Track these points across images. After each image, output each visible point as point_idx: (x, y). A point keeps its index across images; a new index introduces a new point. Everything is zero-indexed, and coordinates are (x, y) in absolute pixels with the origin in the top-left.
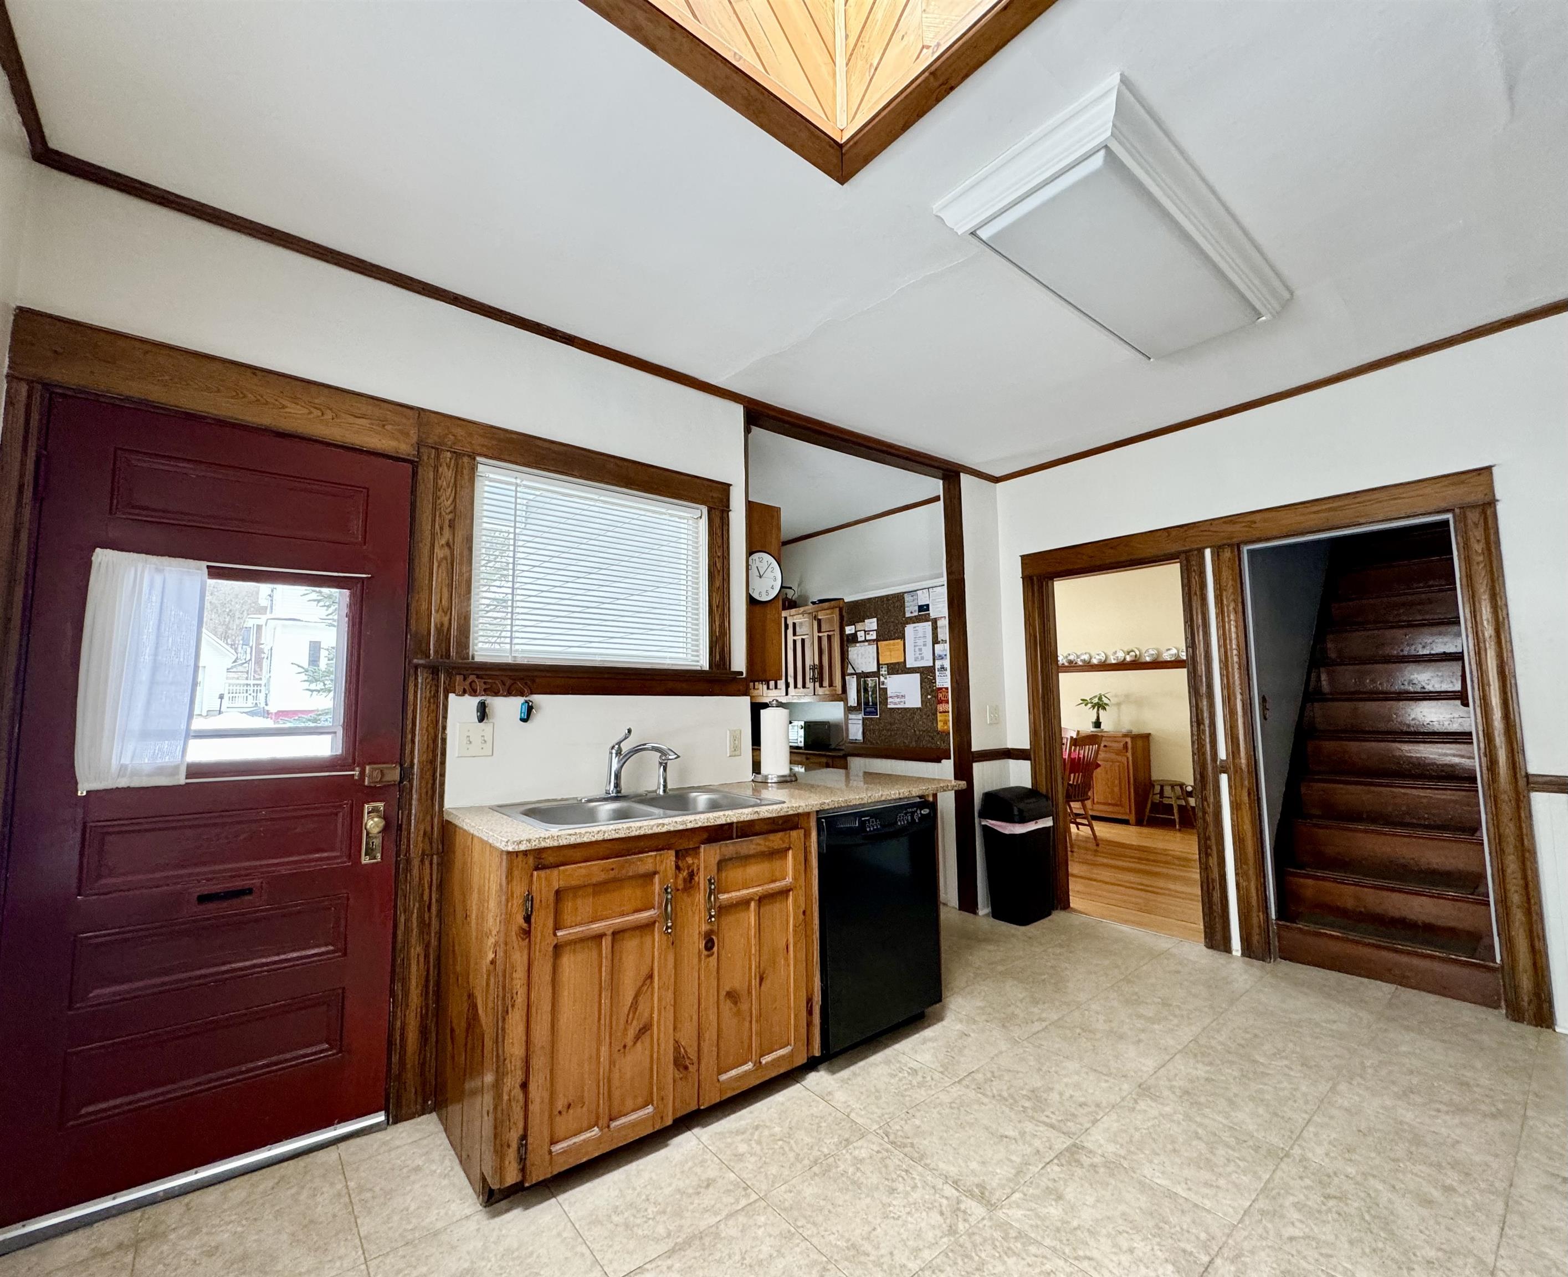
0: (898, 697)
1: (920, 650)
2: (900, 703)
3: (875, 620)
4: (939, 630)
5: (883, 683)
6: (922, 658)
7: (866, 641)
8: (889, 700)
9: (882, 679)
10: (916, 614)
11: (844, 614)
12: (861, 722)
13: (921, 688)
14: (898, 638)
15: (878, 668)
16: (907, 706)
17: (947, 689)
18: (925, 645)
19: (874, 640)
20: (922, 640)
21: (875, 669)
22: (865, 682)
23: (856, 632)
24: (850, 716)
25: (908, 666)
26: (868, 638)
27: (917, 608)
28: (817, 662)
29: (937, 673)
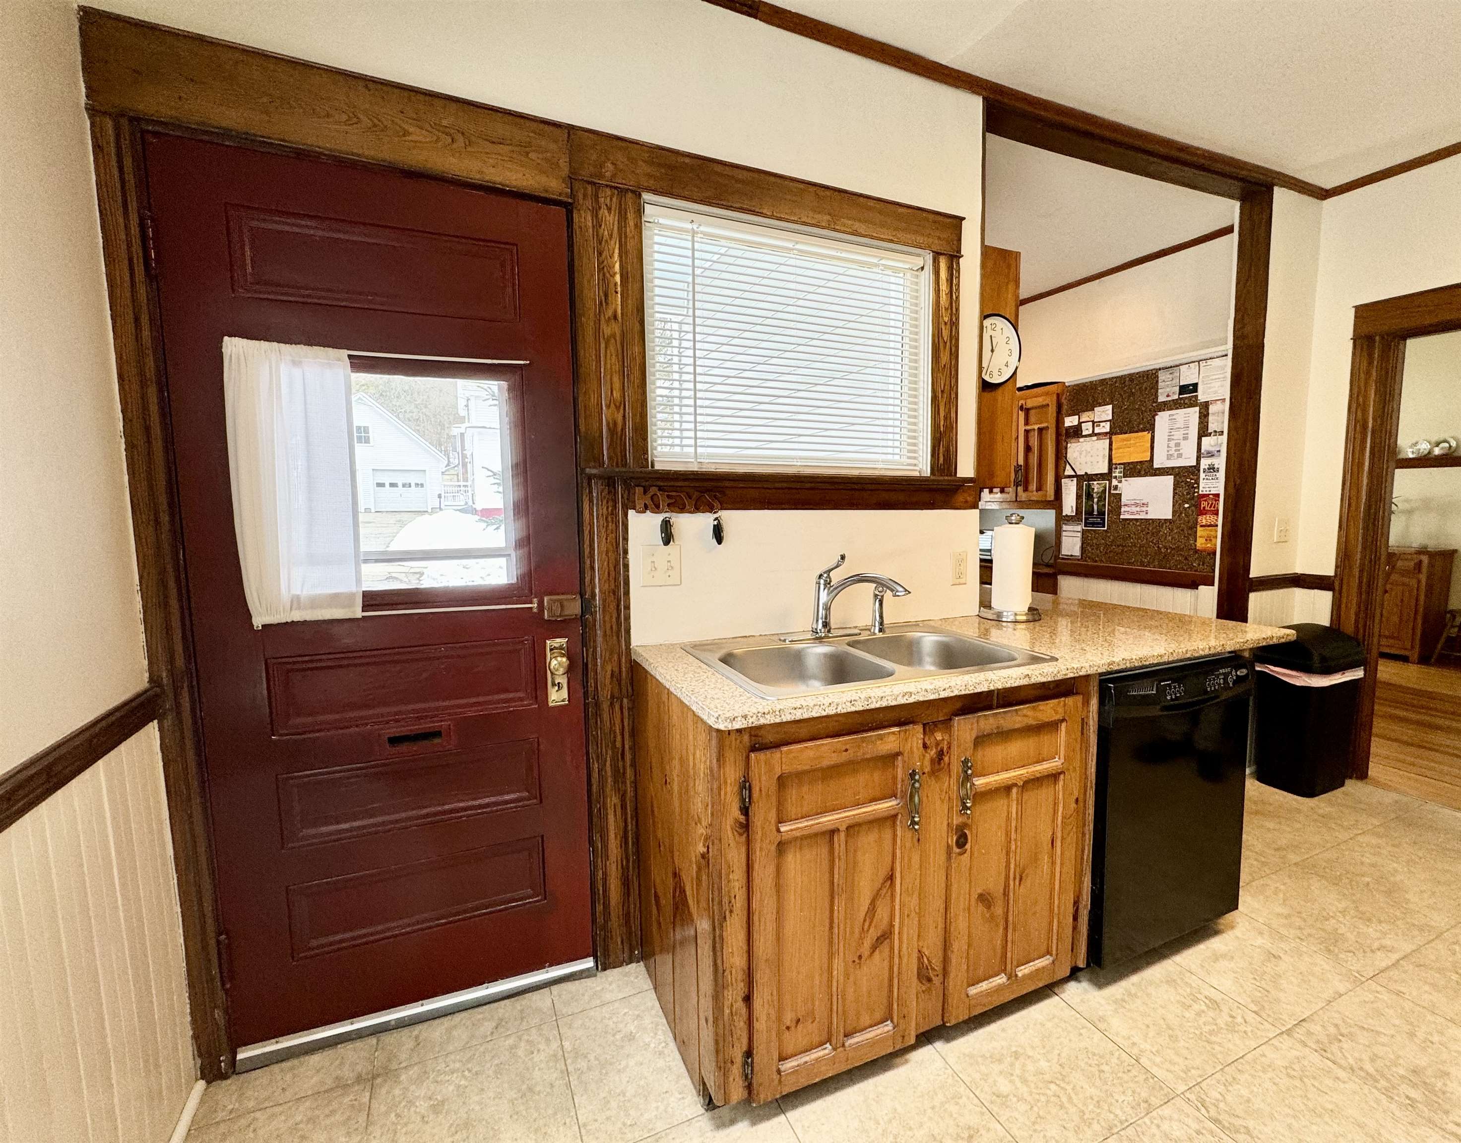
0: (1136, 505)
1: (1178, 445)
2: (1138, 513)
3: (1110, 407)
4: (1211, 418)
5: (1116, 488)
6: (1180, 456)
7: (1094, 434)
8: (1123, 509)
9: (1115, 482)
10: (1176, 397)
11: (1064, 401)
12: (1079, 535)
13: (1175, 494)
14: (1143, 430)
15: (1110, 469)
16: (1148, 517)
17: (1218, 495)
18: (1185, 438)
19: (1106, 433)
20: (1182, 432)
21: (1106, 471)
22: (1089, 486)
23: (1080, 423)
24: (1065, 527)
25: (1155, 466)
26: (1097, 430)
27: (1177, 389)
28: (1021, 462)
29: (1202, 475)
